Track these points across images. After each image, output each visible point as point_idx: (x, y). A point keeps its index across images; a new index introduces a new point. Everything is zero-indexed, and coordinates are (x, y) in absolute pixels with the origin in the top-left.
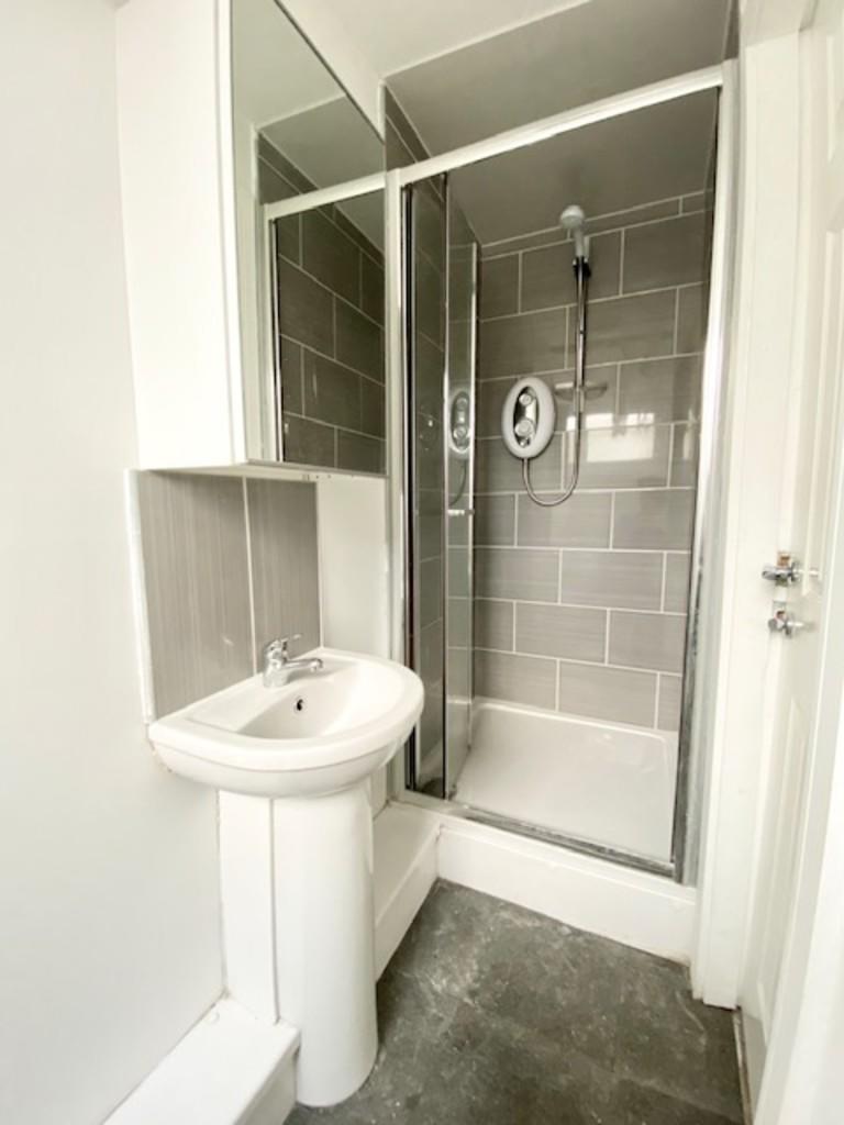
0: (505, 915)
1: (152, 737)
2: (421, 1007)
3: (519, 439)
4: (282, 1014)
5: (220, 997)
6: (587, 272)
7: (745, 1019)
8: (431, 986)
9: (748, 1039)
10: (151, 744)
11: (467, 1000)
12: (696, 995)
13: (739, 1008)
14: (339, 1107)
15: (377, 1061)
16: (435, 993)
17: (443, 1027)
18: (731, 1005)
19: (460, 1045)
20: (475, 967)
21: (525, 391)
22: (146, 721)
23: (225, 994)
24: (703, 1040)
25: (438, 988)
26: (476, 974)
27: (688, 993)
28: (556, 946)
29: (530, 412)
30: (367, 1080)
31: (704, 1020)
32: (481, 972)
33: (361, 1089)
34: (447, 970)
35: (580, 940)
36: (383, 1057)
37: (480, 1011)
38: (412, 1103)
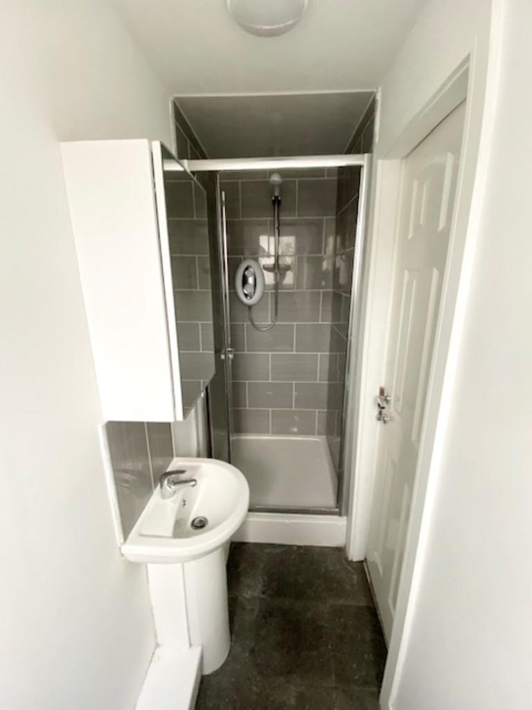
0: (267, 551)
1: (123, 551)
2: (244, 609)
3: (246, 295)
4: (192, 642)
5: (156, 648)
6: (279, 202)
7: (369, 564)
8: (244, 597)
9: (371, 572)
10: (123, 555)
11: (262, 596)
12: (350, 559)
13: (365, 559)
14: (222, 667)
15: (231, 641)
16: (247, 599)
17: (256, 613)
18: (362, 558)
19: (265, 618)
20: (261, 580)
21: (247, 269)
22: (119, 545)
23: (157, 645)
24: (355, 577)
25: (247, 596)
26: (262, 584)
27: (346, 559)
28: (293, 557)
29: (251, 280)
30: (230, 651)
31: (354, 569)
32: (264, 581)
33: (229, 655)
34: (249, 586)
35: (302, 551)
36: (233, 638)
37: (269, 599)
38: (252, 651)
